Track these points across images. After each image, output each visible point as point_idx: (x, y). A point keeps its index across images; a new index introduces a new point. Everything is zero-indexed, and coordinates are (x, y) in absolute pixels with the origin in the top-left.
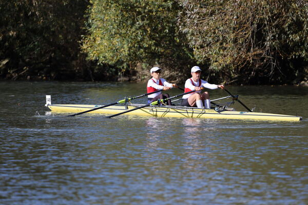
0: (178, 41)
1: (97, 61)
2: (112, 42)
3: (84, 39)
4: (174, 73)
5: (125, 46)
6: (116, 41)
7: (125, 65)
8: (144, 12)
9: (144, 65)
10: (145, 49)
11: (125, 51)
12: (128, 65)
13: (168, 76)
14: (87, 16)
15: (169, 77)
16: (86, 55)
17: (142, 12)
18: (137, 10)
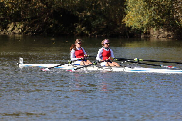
1: (131, 27)
4: (170, 33)
7: (145, 30)
8: (155, 2)
9: (154, 29)
12: (146, 29)
14: (126, 5)
15: (167, 36)
16: (125, 24)
17: (154, 2)
18: (151, 1)
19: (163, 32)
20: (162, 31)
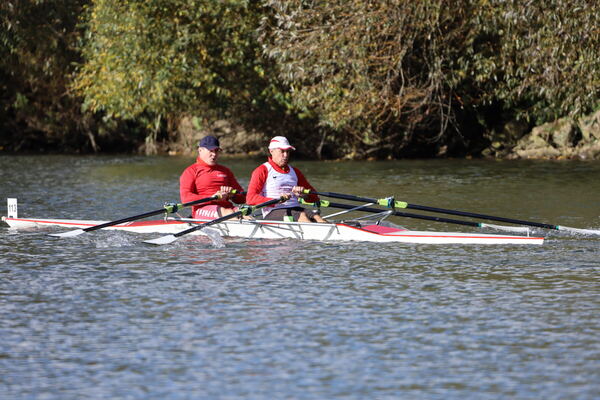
0: (262, 73)
1: (102, 113)
2: (130, 76)
3: (79, 71)
4: (255, 137)
5: (157, 84)
6: (139, 74)
7: (158, 125)
8: (195, 19)
10: (197, 89)
11: (156, 94)
12: (164, 122)
13: (244, 142)
14: (83, 25)
15: (247, 145)
16: (82, 100)
17: (191, 18)
18: (181, 14)
19: (228, 131)
20: (227, 127)
